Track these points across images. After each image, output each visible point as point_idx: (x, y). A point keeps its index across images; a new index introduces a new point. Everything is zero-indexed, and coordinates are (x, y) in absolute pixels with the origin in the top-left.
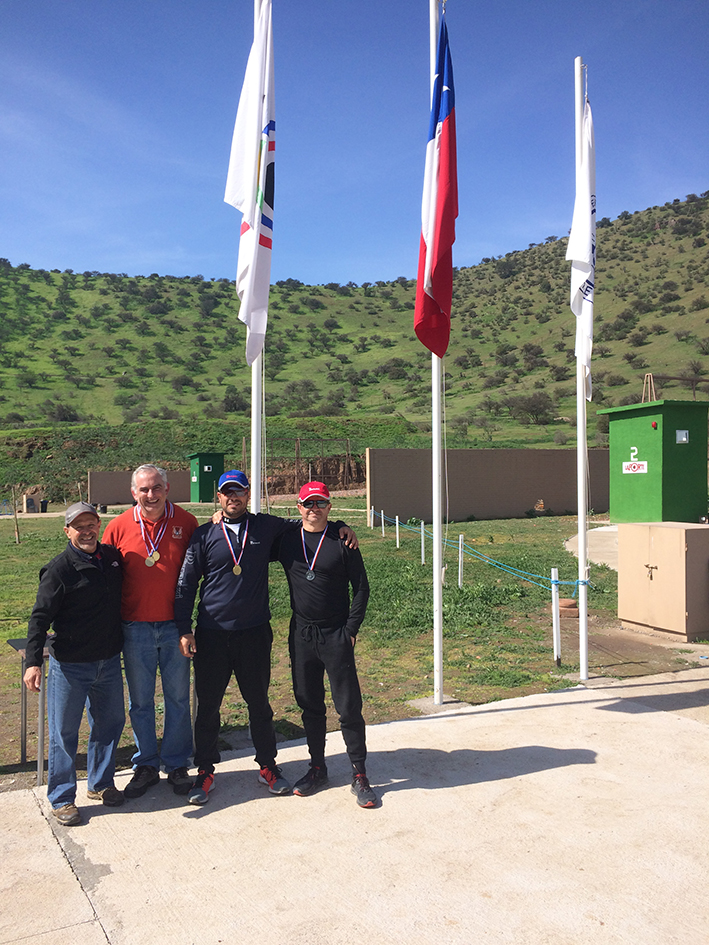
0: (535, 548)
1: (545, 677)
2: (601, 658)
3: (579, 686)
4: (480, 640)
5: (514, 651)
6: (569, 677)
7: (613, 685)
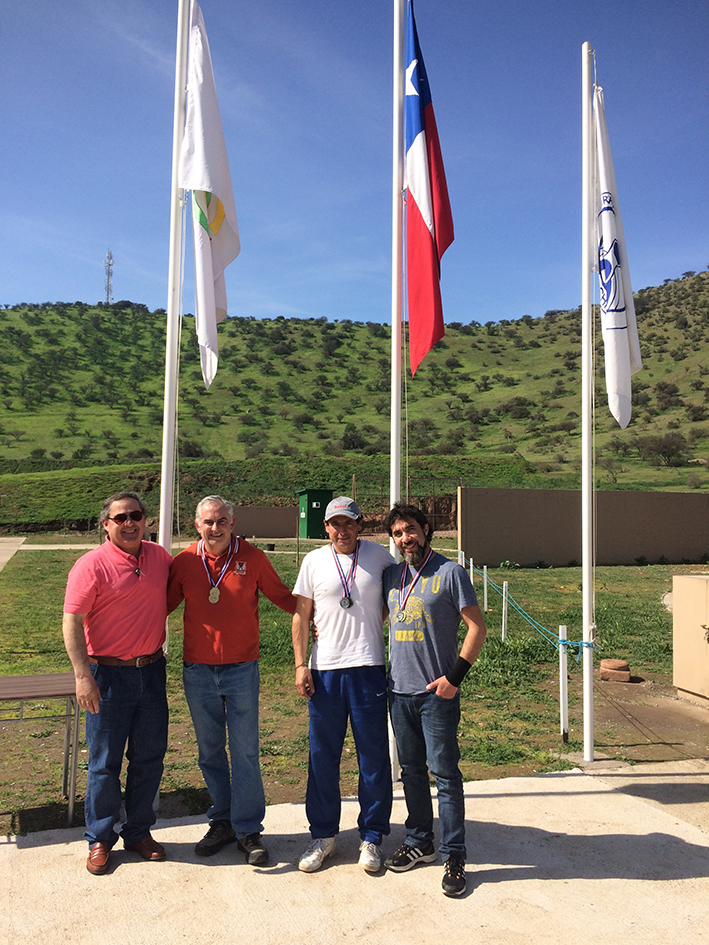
0: (627, 599)
1: (543, 754)
2: (627, 734)
3: (576, 770)
4: (494, 703)
5: (527, 719)
6: (570, 757)
7: (620, 771)
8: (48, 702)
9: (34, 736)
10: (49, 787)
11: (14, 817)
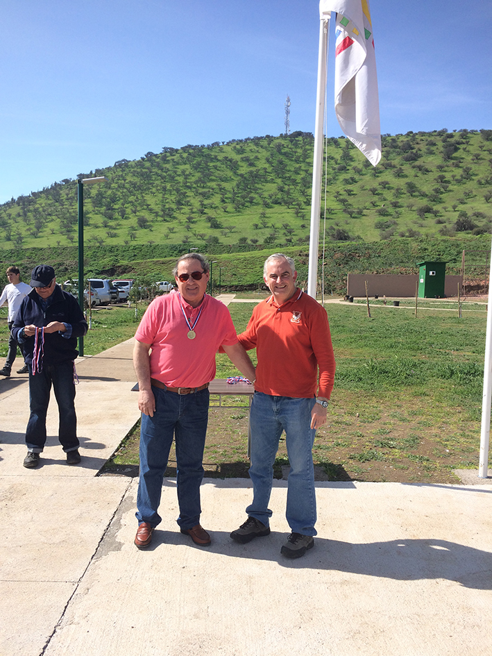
8: (242, 397)
9: (234, 418)
10: (240, 451)
11: (218, 467)
